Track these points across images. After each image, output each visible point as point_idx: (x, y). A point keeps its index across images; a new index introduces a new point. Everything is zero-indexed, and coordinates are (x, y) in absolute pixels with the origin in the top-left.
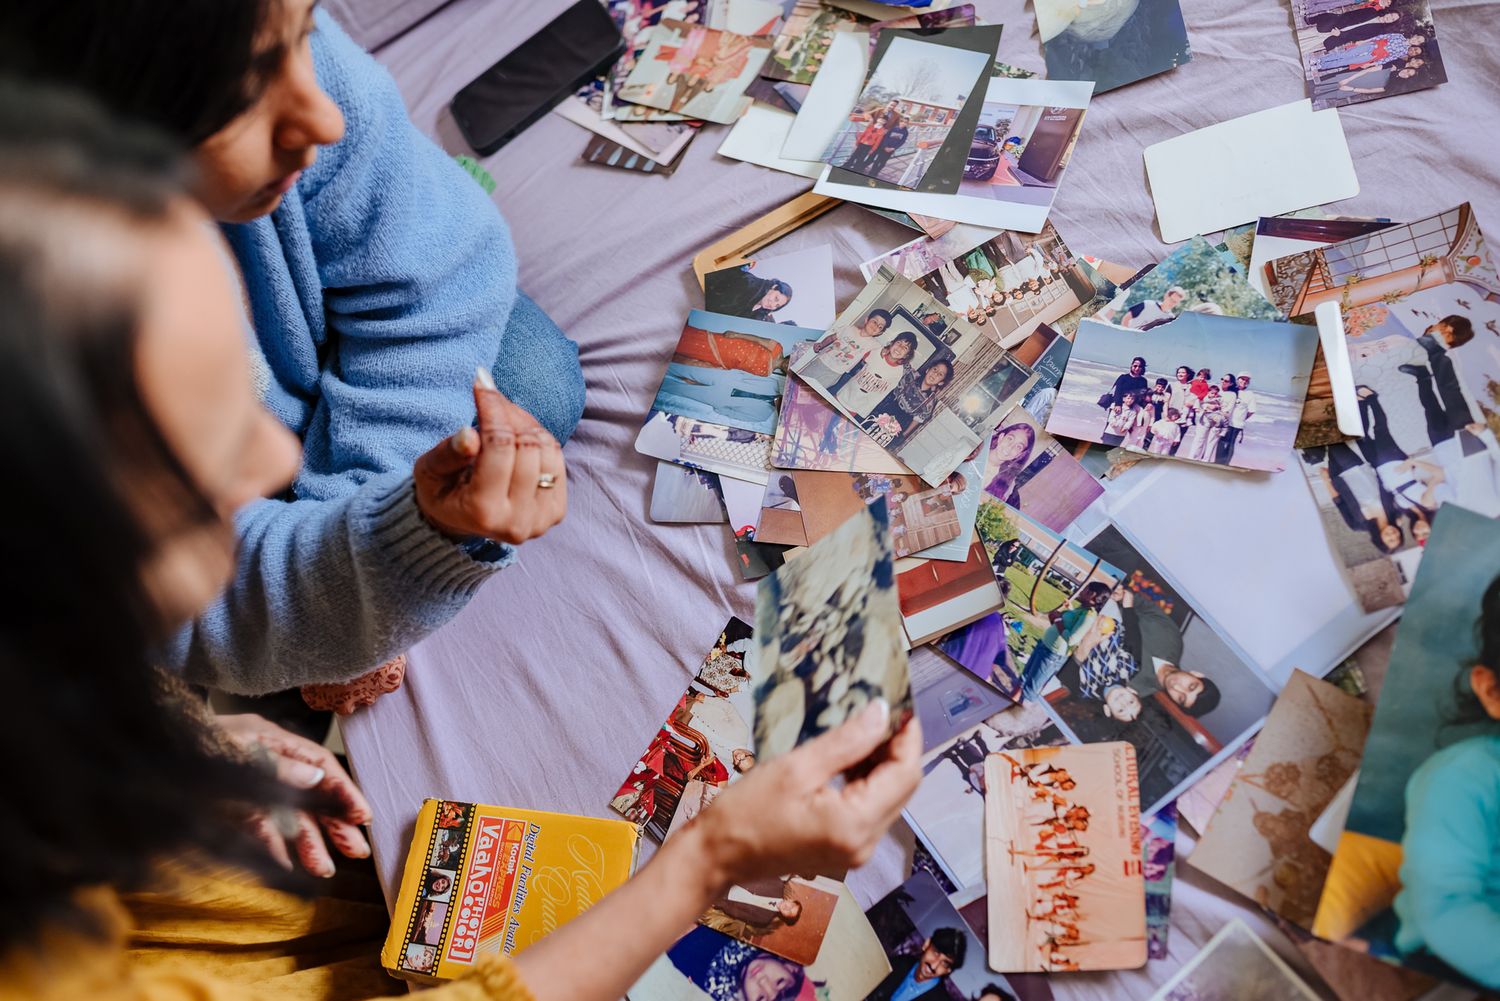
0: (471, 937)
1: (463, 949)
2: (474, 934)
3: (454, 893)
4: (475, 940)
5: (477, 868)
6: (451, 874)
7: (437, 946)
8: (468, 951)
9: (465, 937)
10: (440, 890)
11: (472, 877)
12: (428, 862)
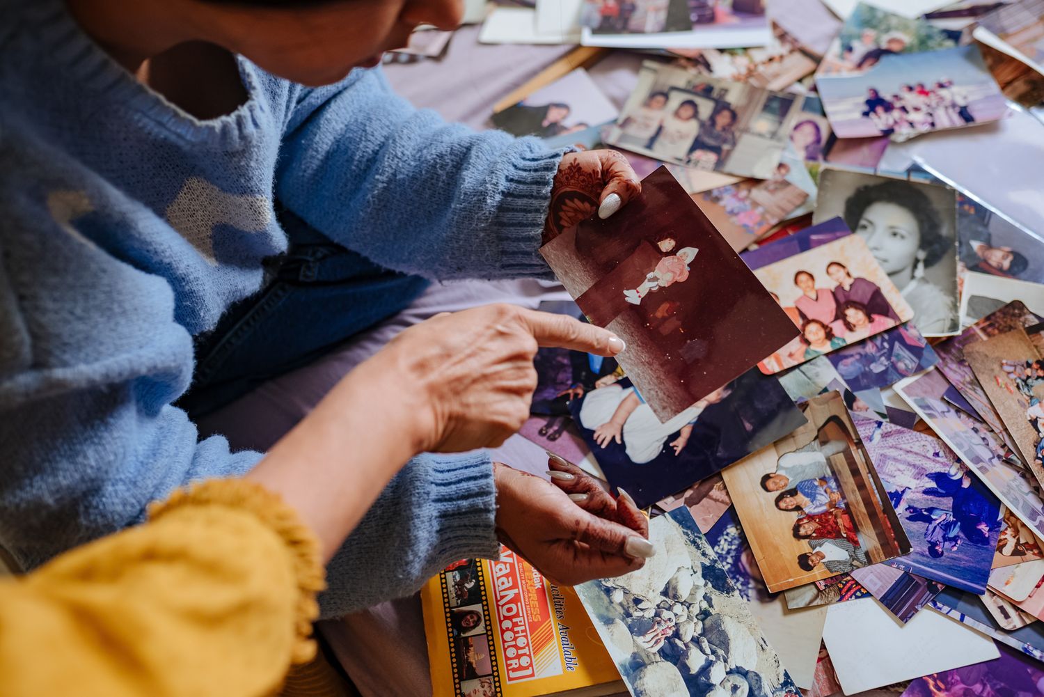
0: (525, 654)
1: (521, 668)
2: (526, 651)
3: (488, 623)
4: (529, 656)
5: (502, 594)
6: (478, 608)
7: (492, 675)
8: (527, 668)
9: (518, 657)
10: (472, 624)
11: (501, 603)
12: (447, 605)
